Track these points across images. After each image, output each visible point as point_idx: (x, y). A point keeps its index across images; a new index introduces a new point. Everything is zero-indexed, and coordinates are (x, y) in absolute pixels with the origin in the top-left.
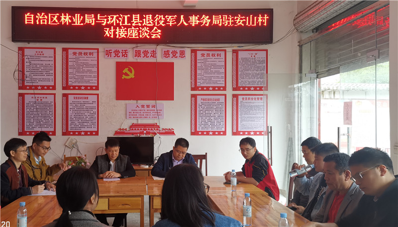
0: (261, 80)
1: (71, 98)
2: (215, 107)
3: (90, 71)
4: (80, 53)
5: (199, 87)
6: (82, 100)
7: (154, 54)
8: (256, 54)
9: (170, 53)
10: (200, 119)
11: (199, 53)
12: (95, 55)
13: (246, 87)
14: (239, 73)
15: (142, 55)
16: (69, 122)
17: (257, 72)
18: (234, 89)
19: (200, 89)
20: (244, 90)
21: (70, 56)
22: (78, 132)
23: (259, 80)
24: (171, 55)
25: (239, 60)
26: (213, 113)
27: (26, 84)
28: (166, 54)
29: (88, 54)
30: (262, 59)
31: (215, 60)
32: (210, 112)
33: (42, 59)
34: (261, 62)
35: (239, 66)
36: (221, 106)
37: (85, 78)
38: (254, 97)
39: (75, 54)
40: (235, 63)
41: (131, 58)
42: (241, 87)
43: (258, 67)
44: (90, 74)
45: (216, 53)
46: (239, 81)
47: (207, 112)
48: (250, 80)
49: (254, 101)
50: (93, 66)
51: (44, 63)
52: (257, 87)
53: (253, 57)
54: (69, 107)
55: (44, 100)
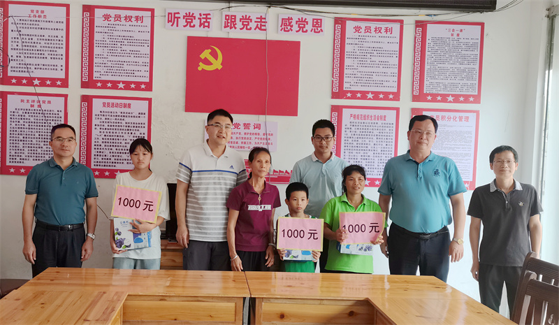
0: (469, 82)
1: (97, 105)
2: (376, 132)
3: (137, 54)
4: (118, 17)
5: (348, 92)
6: (118, 110)
7: (261, 24)
8: (461, 31)
9: (294, 23)
10: (347, 154)
11: (350, 26)
12: (147, 21)
13: (438, 95)
14: (427, 67)
15: (239, 25)
16: (93, 152)
17: (462, 67)
18: (415, 98)
19: (349, 95)
20: (434, 100)
21: (99, 21)
22: (109, 170)
23: (465, 81)
24: (296, 27)
25: (427, 42)
26: (372, 144)
27: (10, 74)
28: (286, 24)
29: (133, 19)
30: (471, 41)
31: (380, 40)
32: (367, 141)
33: (42, 25)
34: (469, 47)
35: (427, 53)
36: (387, 129)
37: (126, 67)
38: (452, 114)
39: (107, 17)
40: (419, 47)
41: (216, 30)
42: (428, 95)
43: (464, 57)
44: (136, 60)
45: (383, 25)
46: (425, 82)
47: (360, 141)
48: (446, 82)
49: (452, 122)
50: (142, 44)
51: (46, 33)
52: (460, 96)
53: (455, 36)
54: (95, 122)
55: (44, 107)
